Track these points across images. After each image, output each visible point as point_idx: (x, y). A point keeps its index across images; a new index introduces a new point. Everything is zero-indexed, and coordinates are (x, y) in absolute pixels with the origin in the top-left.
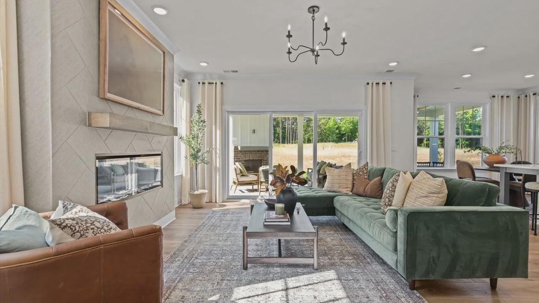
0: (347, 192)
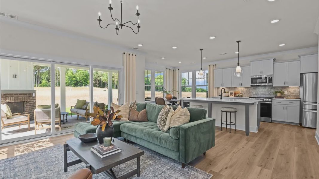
0: (126, 120)
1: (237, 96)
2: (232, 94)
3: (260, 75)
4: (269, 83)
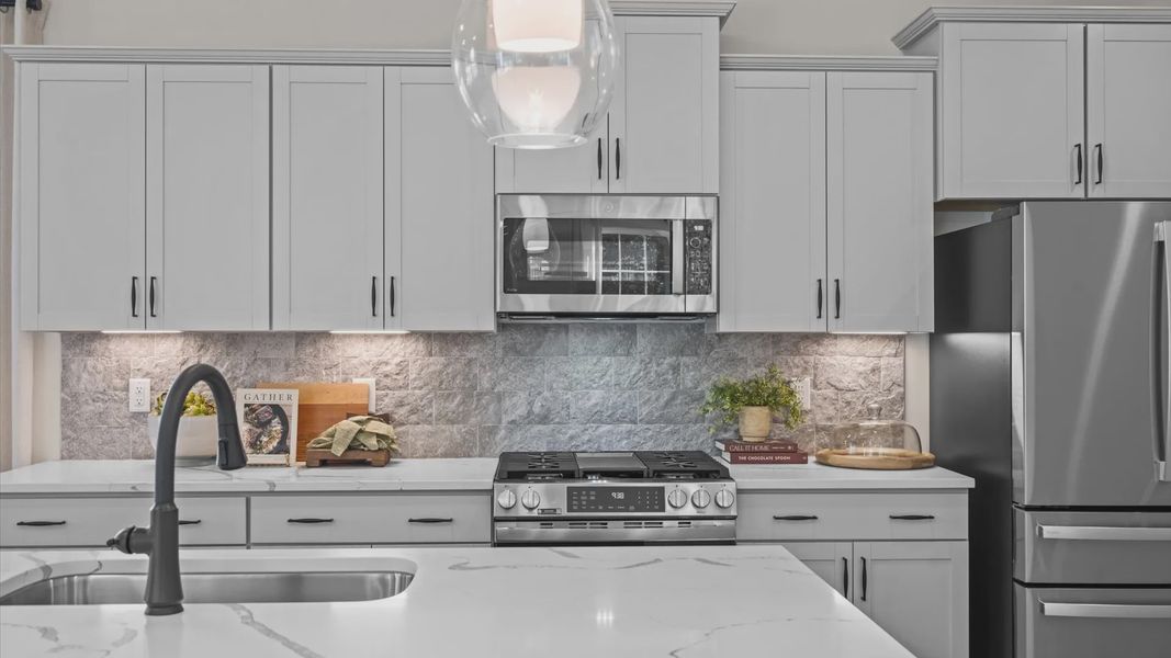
1: (338, 451)
2: (276, 426)
3: (601, 187)
4: (689, 289)
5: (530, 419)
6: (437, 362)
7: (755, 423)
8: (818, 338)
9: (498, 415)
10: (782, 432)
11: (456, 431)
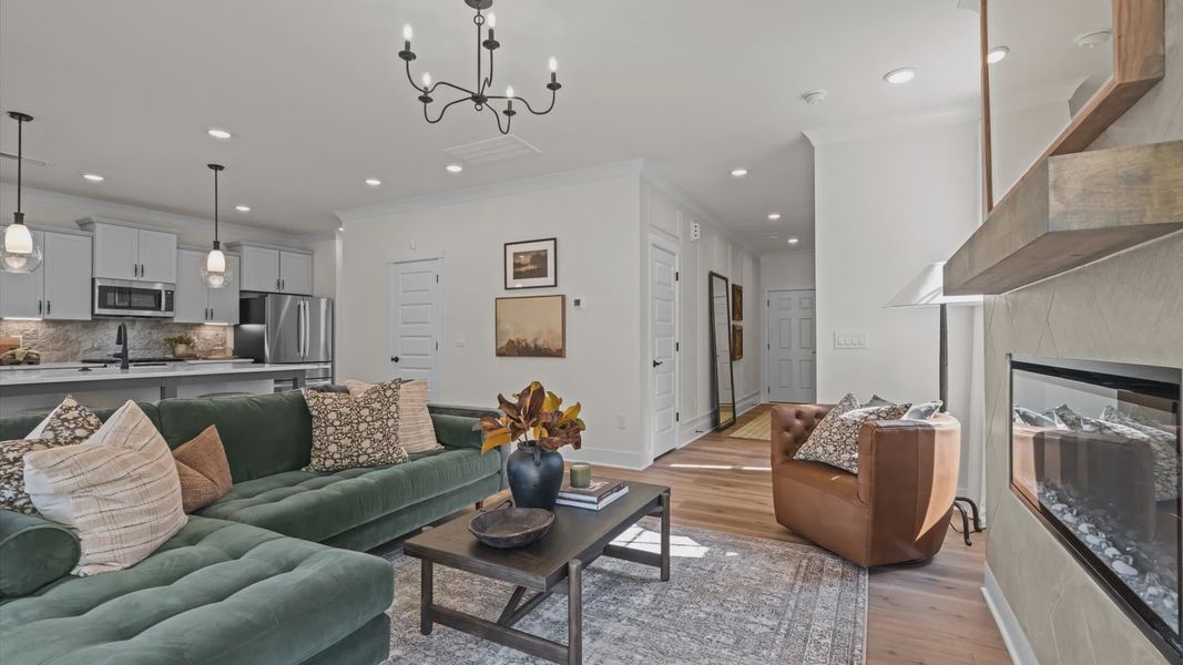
1: (20, 359)
3: (136, 279)
4: (166, 310)
5: (93, 349)
6: (52, 330)
7: (181, 349)
8: (200, 325)
9: (79, 349)
10: (190, 352)
11: (60, 354)
